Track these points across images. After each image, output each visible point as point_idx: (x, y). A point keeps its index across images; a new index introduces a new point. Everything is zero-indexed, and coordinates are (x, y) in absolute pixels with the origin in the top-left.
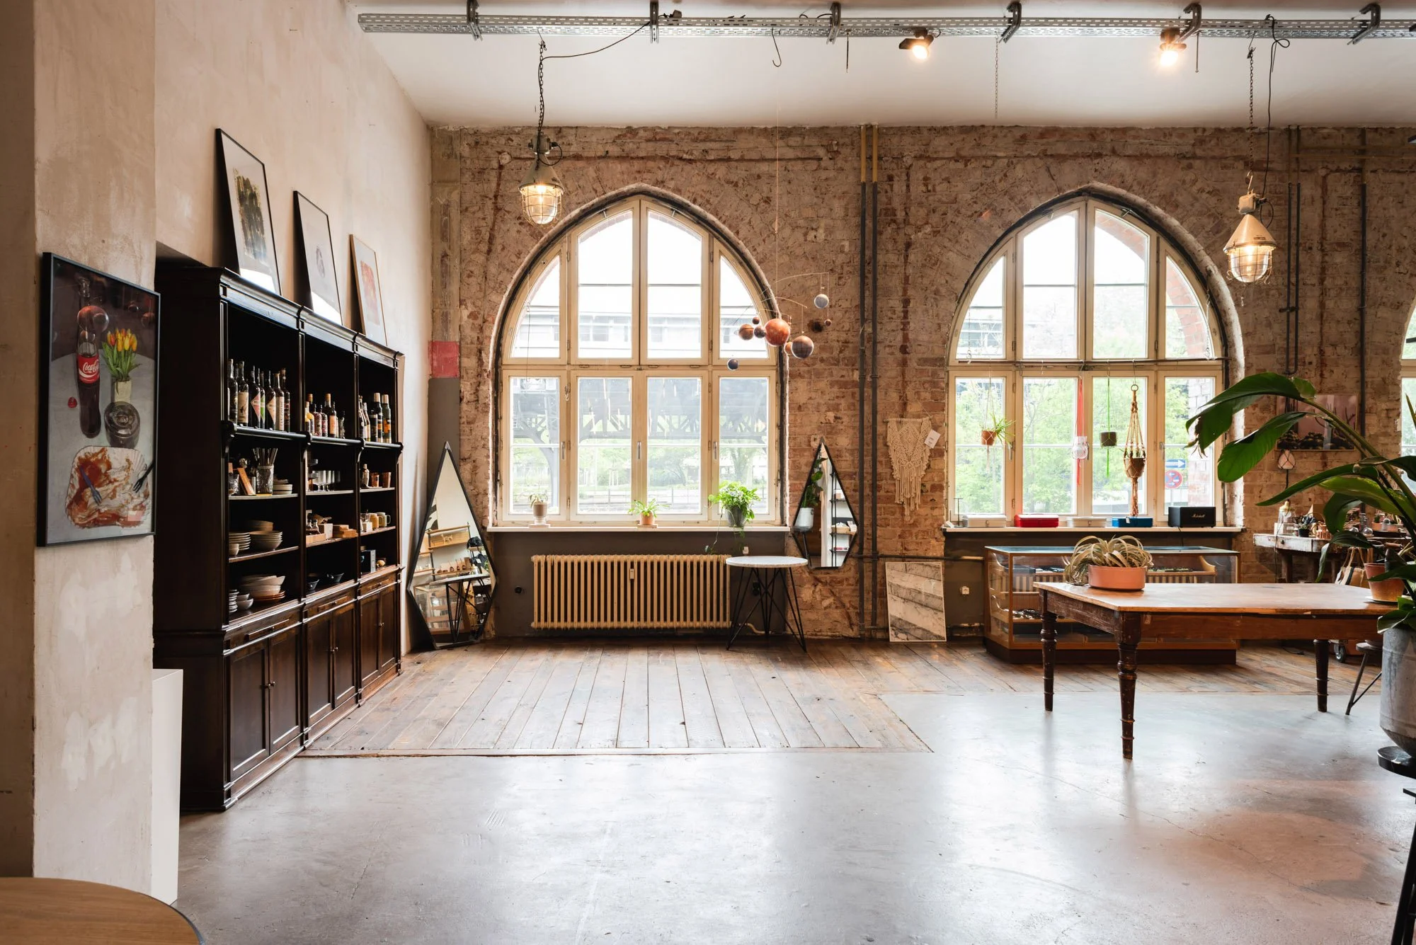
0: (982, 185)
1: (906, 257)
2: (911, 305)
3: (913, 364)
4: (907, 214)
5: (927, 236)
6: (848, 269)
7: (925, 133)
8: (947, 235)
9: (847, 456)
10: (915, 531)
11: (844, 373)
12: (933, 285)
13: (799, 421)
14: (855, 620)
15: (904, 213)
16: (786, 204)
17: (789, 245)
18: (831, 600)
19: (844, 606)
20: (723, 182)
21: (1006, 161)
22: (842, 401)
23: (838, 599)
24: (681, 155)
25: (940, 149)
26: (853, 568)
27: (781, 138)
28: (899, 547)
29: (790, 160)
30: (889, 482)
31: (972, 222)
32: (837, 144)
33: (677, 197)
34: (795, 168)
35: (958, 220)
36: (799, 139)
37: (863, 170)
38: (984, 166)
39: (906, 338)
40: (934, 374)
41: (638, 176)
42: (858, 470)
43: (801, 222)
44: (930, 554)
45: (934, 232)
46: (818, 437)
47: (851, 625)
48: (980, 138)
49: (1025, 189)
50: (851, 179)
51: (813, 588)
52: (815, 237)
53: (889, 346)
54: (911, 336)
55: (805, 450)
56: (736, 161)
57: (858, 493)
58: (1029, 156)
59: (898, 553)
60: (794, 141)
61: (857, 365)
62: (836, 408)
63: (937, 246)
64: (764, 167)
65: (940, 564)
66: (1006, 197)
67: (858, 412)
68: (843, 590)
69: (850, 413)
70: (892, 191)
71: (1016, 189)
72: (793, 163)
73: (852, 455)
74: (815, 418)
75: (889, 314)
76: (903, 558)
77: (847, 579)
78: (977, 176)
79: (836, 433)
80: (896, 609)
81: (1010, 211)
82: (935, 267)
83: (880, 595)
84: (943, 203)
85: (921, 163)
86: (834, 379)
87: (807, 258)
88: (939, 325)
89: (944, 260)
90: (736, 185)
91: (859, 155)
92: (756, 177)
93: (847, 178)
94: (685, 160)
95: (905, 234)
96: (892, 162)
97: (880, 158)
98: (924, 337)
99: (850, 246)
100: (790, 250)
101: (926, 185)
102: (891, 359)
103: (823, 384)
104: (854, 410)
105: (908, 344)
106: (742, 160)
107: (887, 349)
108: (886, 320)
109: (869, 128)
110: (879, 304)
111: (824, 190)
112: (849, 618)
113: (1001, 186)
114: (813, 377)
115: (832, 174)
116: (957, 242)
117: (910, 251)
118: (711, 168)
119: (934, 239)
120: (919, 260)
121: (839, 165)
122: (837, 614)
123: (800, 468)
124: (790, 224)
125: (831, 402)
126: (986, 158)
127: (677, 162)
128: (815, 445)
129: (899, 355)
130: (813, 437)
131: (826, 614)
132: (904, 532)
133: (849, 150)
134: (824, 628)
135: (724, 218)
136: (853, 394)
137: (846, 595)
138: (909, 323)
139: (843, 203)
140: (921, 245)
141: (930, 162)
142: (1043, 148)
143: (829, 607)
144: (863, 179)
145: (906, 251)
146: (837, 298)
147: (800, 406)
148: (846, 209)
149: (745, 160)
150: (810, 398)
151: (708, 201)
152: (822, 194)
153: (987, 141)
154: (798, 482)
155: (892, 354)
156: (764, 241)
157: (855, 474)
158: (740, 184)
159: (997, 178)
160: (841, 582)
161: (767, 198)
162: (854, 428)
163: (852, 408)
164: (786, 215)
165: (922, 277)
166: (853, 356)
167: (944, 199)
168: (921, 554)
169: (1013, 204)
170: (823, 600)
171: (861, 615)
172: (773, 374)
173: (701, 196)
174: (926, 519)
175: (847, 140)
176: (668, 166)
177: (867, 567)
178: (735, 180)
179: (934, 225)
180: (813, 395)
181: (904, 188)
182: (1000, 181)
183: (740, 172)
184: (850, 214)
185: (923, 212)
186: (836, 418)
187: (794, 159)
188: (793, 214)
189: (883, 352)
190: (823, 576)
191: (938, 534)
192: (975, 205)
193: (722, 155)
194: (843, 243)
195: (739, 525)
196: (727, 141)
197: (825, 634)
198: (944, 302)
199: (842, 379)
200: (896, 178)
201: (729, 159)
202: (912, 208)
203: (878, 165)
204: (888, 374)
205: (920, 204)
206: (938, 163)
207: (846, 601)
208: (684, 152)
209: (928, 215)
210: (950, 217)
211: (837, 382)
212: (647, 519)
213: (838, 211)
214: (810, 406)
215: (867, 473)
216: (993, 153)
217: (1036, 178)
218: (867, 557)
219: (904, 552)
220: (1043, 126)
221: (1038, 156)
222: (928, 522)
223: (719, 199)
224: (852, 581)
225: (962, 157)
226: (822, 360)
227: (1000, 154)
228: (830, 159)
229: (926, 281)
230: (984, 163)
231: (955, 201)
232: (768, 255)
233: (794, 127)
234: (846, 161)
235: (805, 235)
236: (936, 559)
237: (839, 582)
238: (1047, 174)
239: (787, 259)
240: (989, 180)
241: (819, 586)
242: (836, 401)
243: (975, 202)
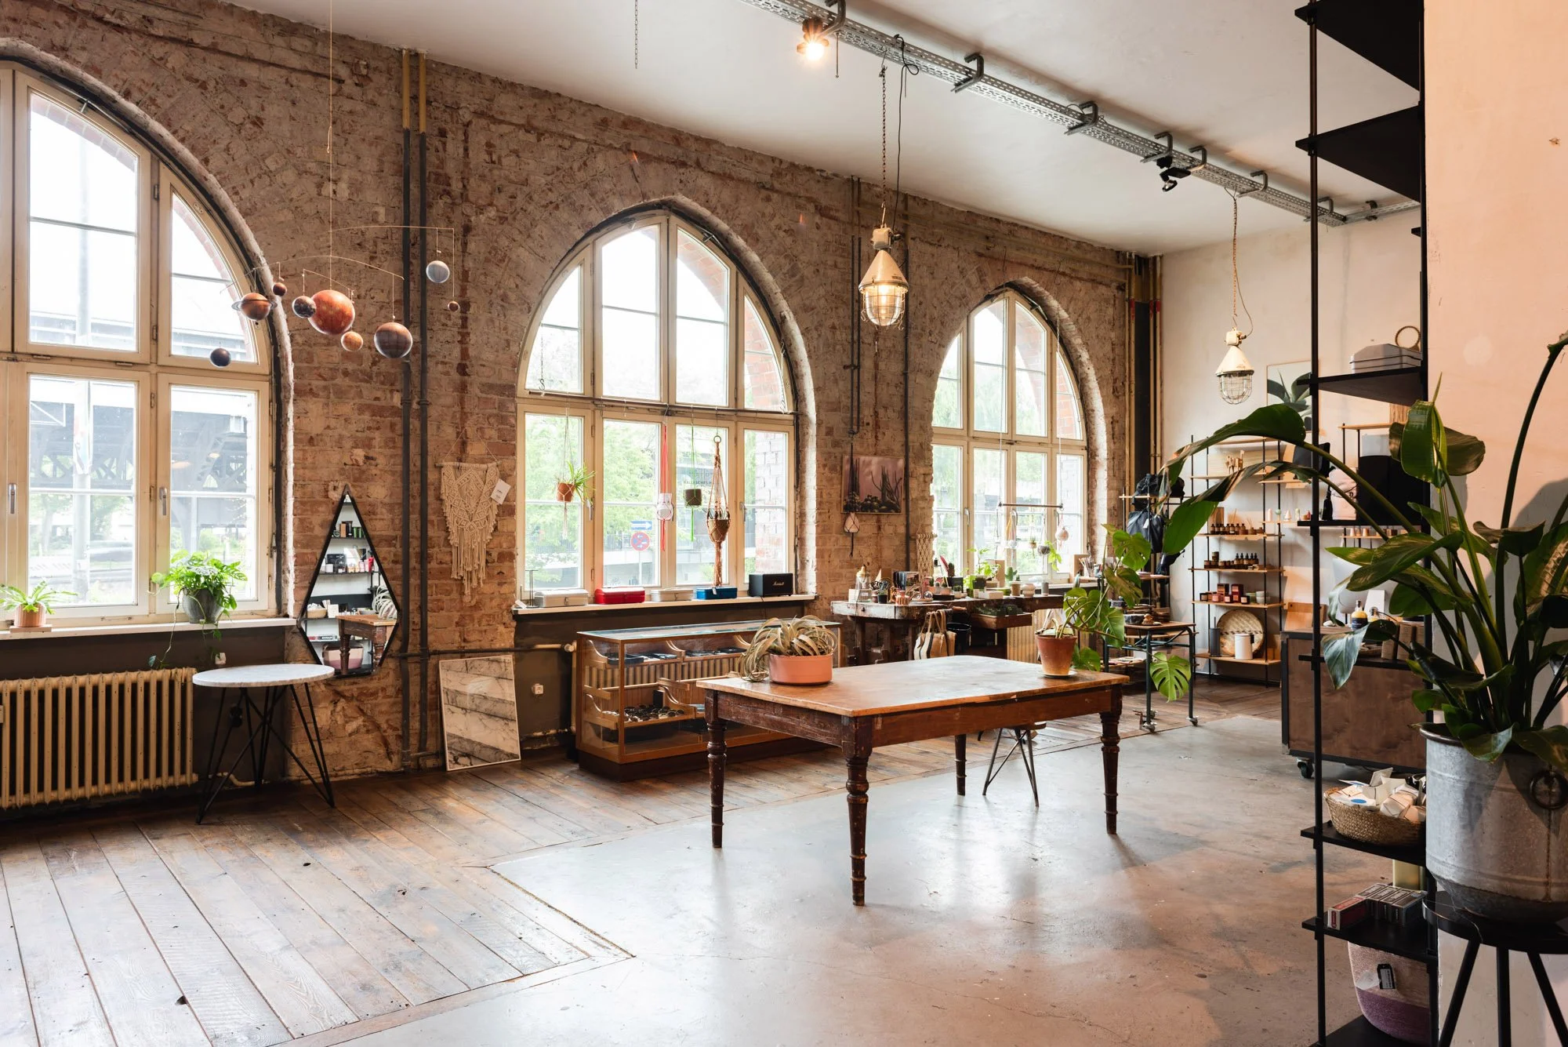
0: (558, 169)
1: (465, 244)
2: (472, 310)
3: (474, 390)
4: (464, 186)
5: (492, 222)
6: (383, 247)
7: (488, 83)
8: (516, 224)
9: (383, 513)
10: (477, 615)
11: (379, 394)
12: (499, 288)
13: (310, 460)
14: (394, 745)
15: (460, 185)
16: (288, 135)
17: (294, 196)
18: (360, 721)
19: (378, 727)
20: (179, 76)
21: (585, 145)
22: (377, 434)
23: (370, 719)
24: (99, 13)
25: (507, 110)
26: (391, 673)
27: (279, 34)
28: (457, 637)
29: (294, 70)
30: (443, 549)
31: (546, 214)
32: (367, 66)
33: (93, 80)
34: (302, 84)
35: (530, 208)
36: (308, 43)
37: (406, 113)
38: (560, 146)
39: (464, 354)
40: (502, 406)
41: (11, 25)
42: (399, 533)
43: (312, 166)
44: (497, 646)
45: (501, 218)
46: (340, 485)
47: (389, 755)
48: (555, 108)
49: (607, 186)
50: (388, 120)
51: (331, 708)
52: (335, 192)
53: (443, 363)
54: (472, 352)
55: (320, 503)
56: (204, 48)
57: (399, 566)
58: (610, 147)
59: (454, 647)
60: (299, 43)
61: (399, 385)
62: (367, 444)
63: (504, 238)
64: (251, 71)
65: (509, 658)
66: (586, 192)
67: (400, 452)
68: (376, 705)
69: (388, 452)
70: (445, 150)
71: (597, 183)
72: (299, 75)
73: (391, 511)
74: (335, 457)
75: (443, 319)
76: (462, 653)
77: (383, 689)
78: (551, 157)
79: (367, 480)
80: (456, 724)
81: (590, 209)
82: (503, 265)
83: (432, 706)
84: (511, 182)
85: (483, 122)
86: (362, 401)
87: (322, 222)
88: (508, 342)
89: (514, 257)
90: (203, 86)
91: (398, 90)
92: (238, 81)
93: (381, 118)
94: (107, 23)
95: (463, 214)
96: (445, 111)
97: (429, 103)
98: (488, 355)
99: (387, 214)
100: (296, 204)
101: (490, 154)
102: (445, 380)
103: (347, 408)
104: (394, 447)
105: (468, 363)
106: (213, 49)
107: (440, 366)
108: (437, 326)
109: (415, 56)
110: (429, 304)
111: (347, 127)
112: (386, 744)
113: (581, 176)
114: (332, 395)
115: (359, 107)
116: (529, 236)
117: (469, 237)
118: (158, 50)
119: (500, 227)
120: (483, 251)
121: (370, 97)
122: (368, 741)
123: (312, 530)
124: (294, 166)
125: (359, 434)
126: (562, 136)
127: (91, 23)
128: (335, 496)
129: (455, 376)
130: (331, 485)
131: (352, 744)
132: (462, 617)
133: (384, 80)
134: (347, 764)
135: (181, 133)
136: (392, 426)
137: (381, 712)
138: (468, 334)
139: (376, 151)
140: (484, 232)
141: (494, 123)
142: (625, 140)
143: (357, 731)
144: (406, 124)
145: (464, 236)
146: (368, 286)
147: (311, 438)
148: (381, 161)
149: (220, 52)
150: (328, 427)
151: (153, 100)
152: (343, 132)
153: (563, 115)
154: (309, 551)
155: (447, 373)
156: (252, 182)
157: (395, 538)
158: (211, 85)
159: (576, 166)
160: (374, 694)
161: (258, 118)
162: (393, 473)
163: (391, 445)
164: (289, 152)
165: (486, 275)
166: (392, 371)
167: (512, 177)
168: (487, 646)
169: (594, 201)
170: (347, 722)
171: (404, 738)
172: (265, 387)
173: (140, 90)
174: (491, 599)
175: (382, 65)
176: (75, 25)
177: (413, 669)
178: (203, 78)
179: (501, 209)
180: (333, 423)
181: (461, 151)
182: (579, 170)
183: (210, 68)
184: (386, 170)
185: (485, 188)
186: (367, 458)
187: (300, 71)
188: (299, 151)
189: (435, 371)
190: (347, 688)
191: (507, 618)
192: (550, 193)
193: (178, 32)
194: (376, 209)
195: (210, 620)
196: (187, 14)
197: (351, 772)
198: (514, 312)
199: (376, 403)
200: (450, 135)
201: (190, 43)
202: (472, 180)
203: (427, 111)
204: (442, 401)
205: (482, 177)
206: (504, 129)
207: (382, 720)
208: (107, 10)
209: (491, 194)
210: (520, 201)
211: (369, 406)
212: (30, 617)
213: (370, 164)
214: (327, 440)
215: (413, 537)
216: (573, 133)
217: (619, 176)
218: (411, 655)
219: (463, 644)
220: (627, 114)
221: (620, 149)
222: (494, 603)
223: (172, 100)
224: (391, 691)
225: (535, 129)
226: (346, 373)
227: (579, 136)
228: (356, 84)
229: (491, 282)
230: (560, 142)
231: (525, 183)
232: (259, 206)
233: (301, 24)
234: (380, 94)
235: (320, 186)
236: (505, 651)
237: (372, 694)
238: (631, 174)
239: (290, 216)
240: (566, 166)
241: (342, 703)
242: (368, 433)
243: (550, 190)
